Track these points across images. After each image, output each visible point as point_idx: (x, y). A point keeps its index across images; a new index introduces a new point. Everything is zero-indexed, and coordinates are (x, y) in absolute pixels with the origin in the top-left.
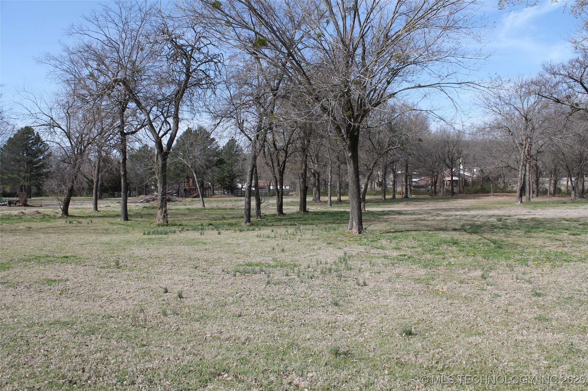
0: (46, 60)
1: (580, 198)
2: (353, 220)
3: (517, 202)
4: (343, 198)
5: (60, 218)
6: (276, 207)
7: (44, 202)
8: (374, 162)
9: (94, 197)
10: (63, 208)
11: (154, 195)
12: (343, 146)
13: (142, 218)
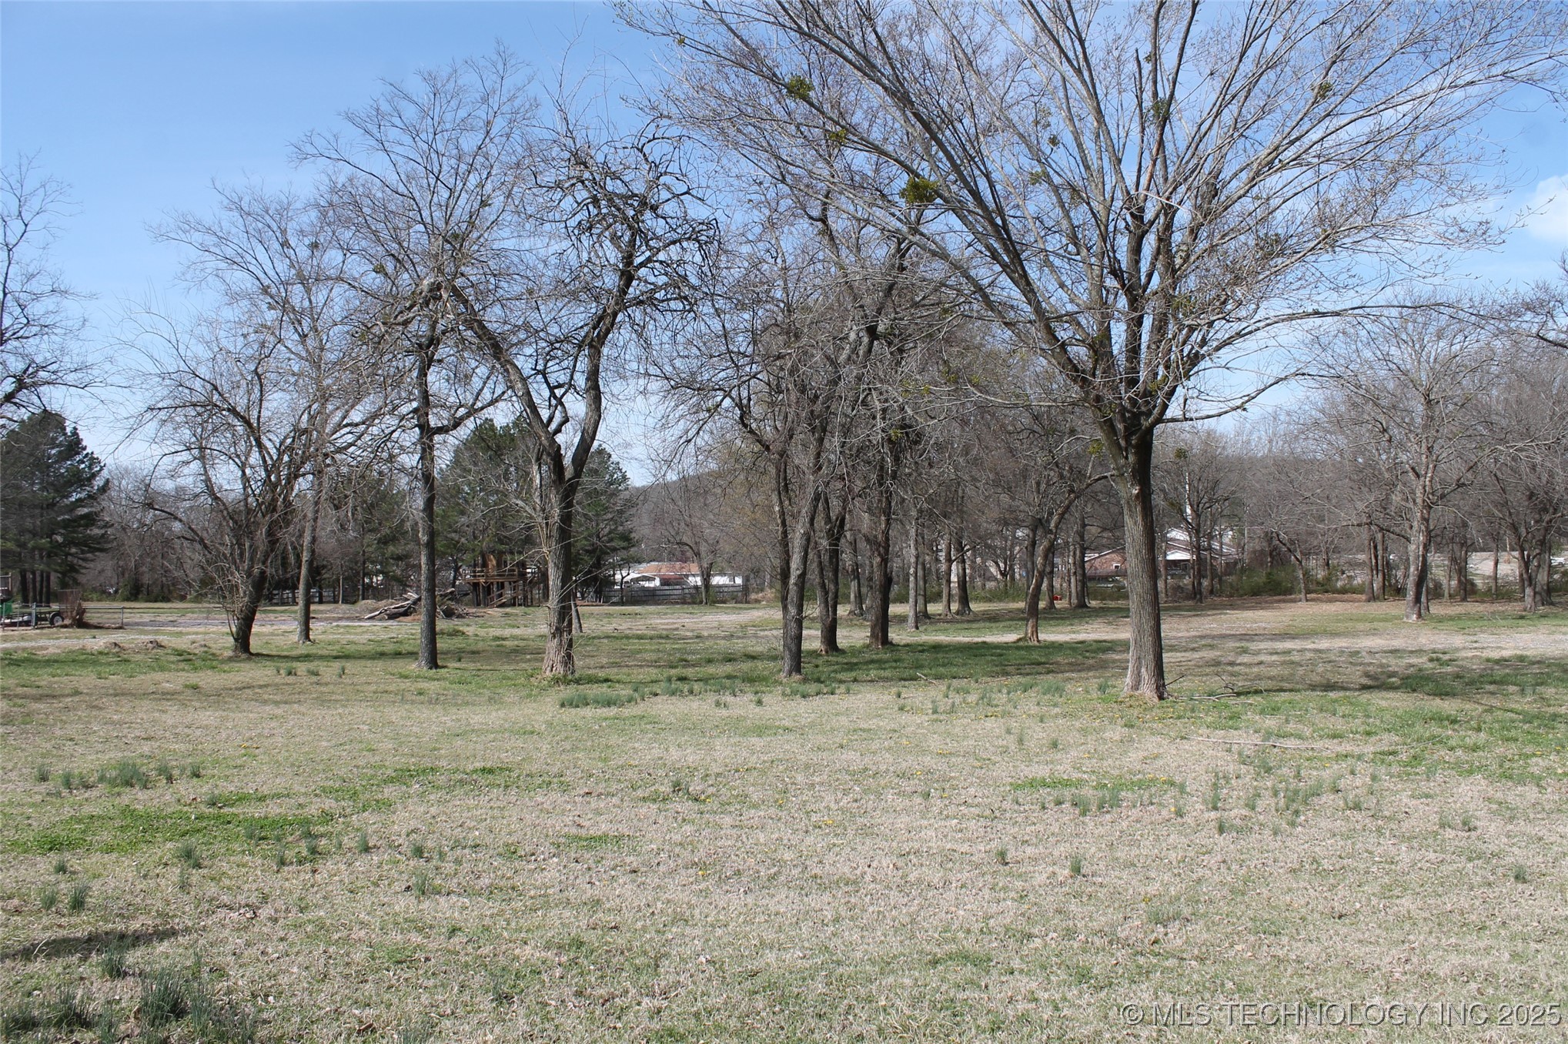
0: (180, 232)
1: (1543, 605)
2: (1140, 663)
3: (1407, 617)
4: (933, 608)
5: (230, 659)
6: (819, 633)
7: (128, 617)
8: (1060, 512)
9: (299, 608)
10: (238, 634)
11: (407, 600)
12: (1118, 469)
13: (460, 660)
